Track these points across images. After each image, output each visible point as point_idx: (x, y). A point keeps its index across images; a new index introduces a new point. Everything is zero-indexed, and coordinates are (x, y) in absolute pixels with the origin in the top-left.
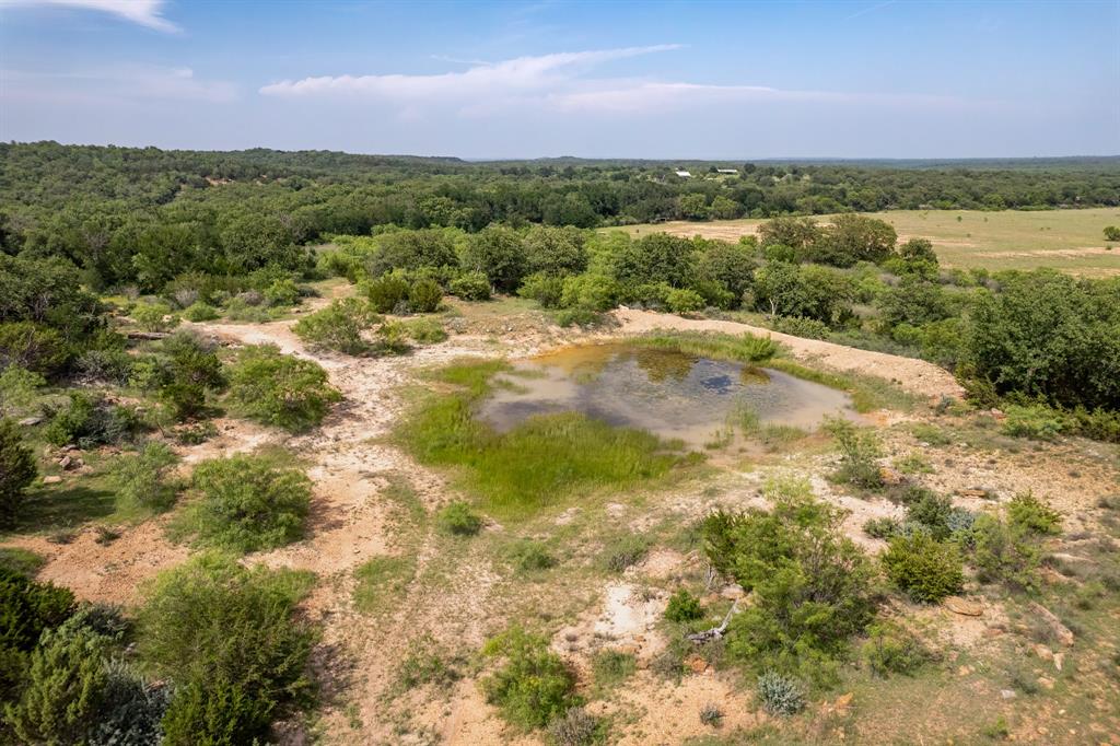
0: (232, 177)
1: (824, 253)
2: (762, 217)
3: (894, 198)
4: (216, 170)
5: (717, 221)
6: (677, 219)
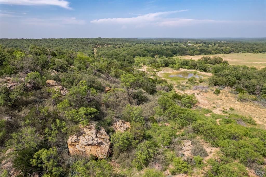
0: (100, 45)
1: (211, 62)
2: (205, 55)
3: (233, 51)
4: (98, 44)
5: (195, 56)
6: (188, 55)
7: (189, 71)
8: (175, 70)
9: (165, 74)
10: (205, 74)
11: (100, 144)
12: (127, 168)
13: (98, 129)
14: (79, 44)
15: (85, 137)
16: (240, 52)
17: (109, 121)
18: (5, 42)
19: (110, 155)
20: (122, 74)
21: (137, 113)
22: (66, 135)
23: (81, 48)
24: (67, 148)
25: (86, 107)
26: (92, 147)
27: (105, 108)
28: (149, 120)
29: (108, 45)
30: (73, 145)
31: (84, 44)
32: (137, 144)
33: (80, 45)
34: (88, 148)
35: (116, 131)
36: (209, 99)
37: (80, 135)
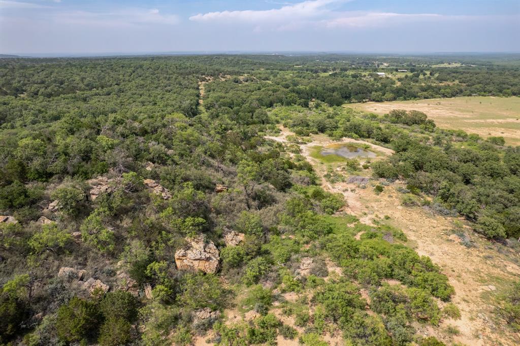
1: (405, 121)
2: (403, 100)
4: (206, 73)
5: (386, 102)
6: (371, 101)
7: (357, 143)
8: (333, 140)
9: (315, 147)
10: (381, 150)
11: (208, 259)
12: (236, 284)
13: (207, 243)
14: (171, 74)
15: (192, 251)
16: (474, 94)
17: (219, 233)
18: (41, 73)
19: (219, 271)
20: (242, 159)
21: (254, 223)
22: (173, 248)
23: (177, 84)
24: (175, 262)
25: (192, 217)
26: (201, 262)
27: (214, 215)
28: (269, 231)
29: (226, 75)
30: (181, 259)
31: (182, 74)
32: (249, 260)
33: (174, 77)
34: (196, 263)
35: (227, 244)
36: (364, 199)
37: (188, 250)
